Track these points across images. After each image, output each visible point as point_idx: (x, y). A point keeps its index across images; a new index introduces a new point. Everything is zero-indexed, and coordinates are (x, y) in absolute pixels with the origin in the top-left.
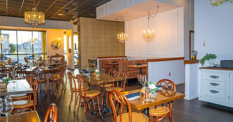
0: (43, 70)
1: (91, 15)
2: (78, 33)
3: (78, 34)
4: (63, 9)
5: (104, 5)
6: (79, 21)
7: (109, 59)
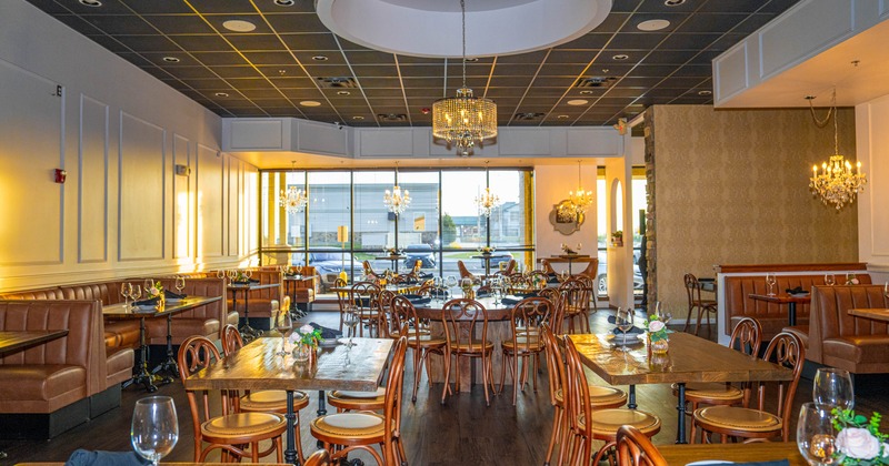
0: (479, 308)
1: (696, 94)
2: (645, 170)
3: (648, 173)
4: (580, 81)
5: (744, 44)
6: (649, 121)
7: (767, 274)
